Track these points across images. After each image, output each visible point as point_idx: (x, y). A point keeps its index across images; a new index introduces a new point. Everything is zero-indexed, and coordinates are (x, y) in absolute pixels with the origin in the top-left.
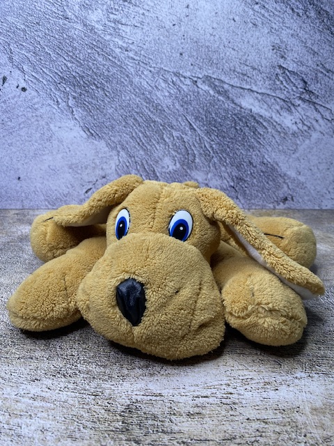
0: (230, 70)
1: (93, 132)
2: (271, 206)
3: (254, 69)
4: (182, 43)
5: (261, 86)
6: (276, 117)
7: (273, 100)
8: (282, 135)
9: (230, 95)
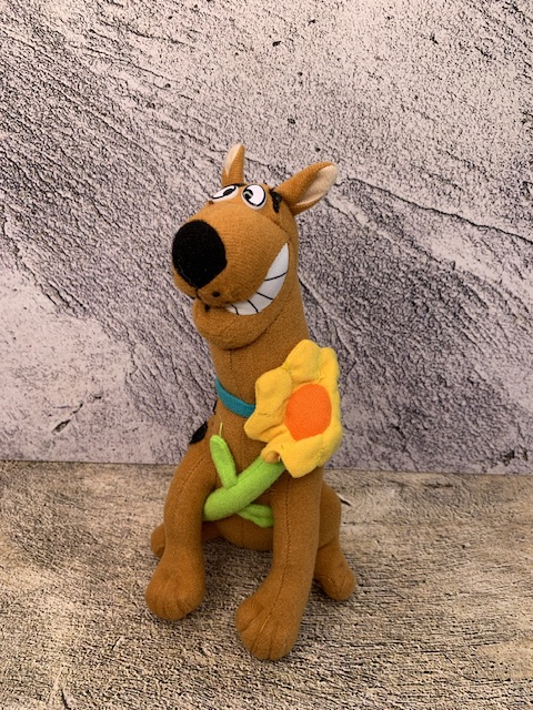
0: (413, 166)
1: (69, 299)
2: (478, 468)
3: (471, 166)
4: (294, 94)
5: (484, 209)
6: (511, 282)
7: (507, 244)
8: (520, 322)
9: (407, 228)
